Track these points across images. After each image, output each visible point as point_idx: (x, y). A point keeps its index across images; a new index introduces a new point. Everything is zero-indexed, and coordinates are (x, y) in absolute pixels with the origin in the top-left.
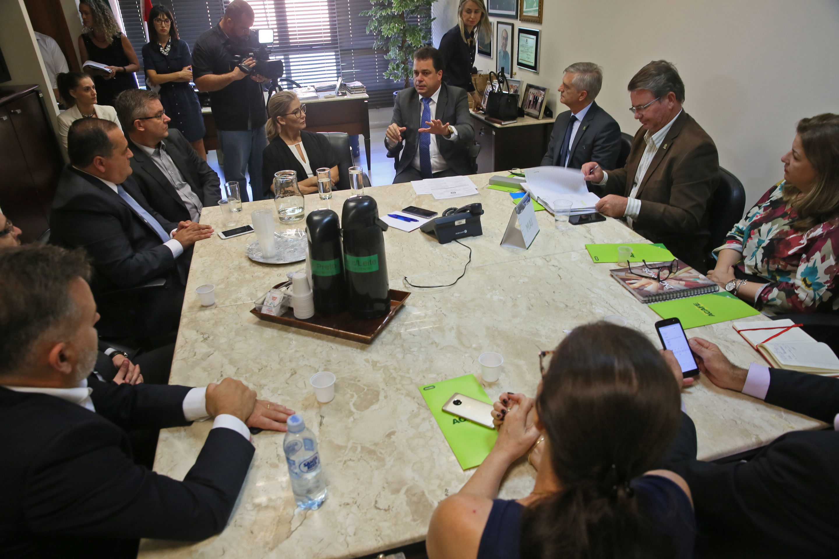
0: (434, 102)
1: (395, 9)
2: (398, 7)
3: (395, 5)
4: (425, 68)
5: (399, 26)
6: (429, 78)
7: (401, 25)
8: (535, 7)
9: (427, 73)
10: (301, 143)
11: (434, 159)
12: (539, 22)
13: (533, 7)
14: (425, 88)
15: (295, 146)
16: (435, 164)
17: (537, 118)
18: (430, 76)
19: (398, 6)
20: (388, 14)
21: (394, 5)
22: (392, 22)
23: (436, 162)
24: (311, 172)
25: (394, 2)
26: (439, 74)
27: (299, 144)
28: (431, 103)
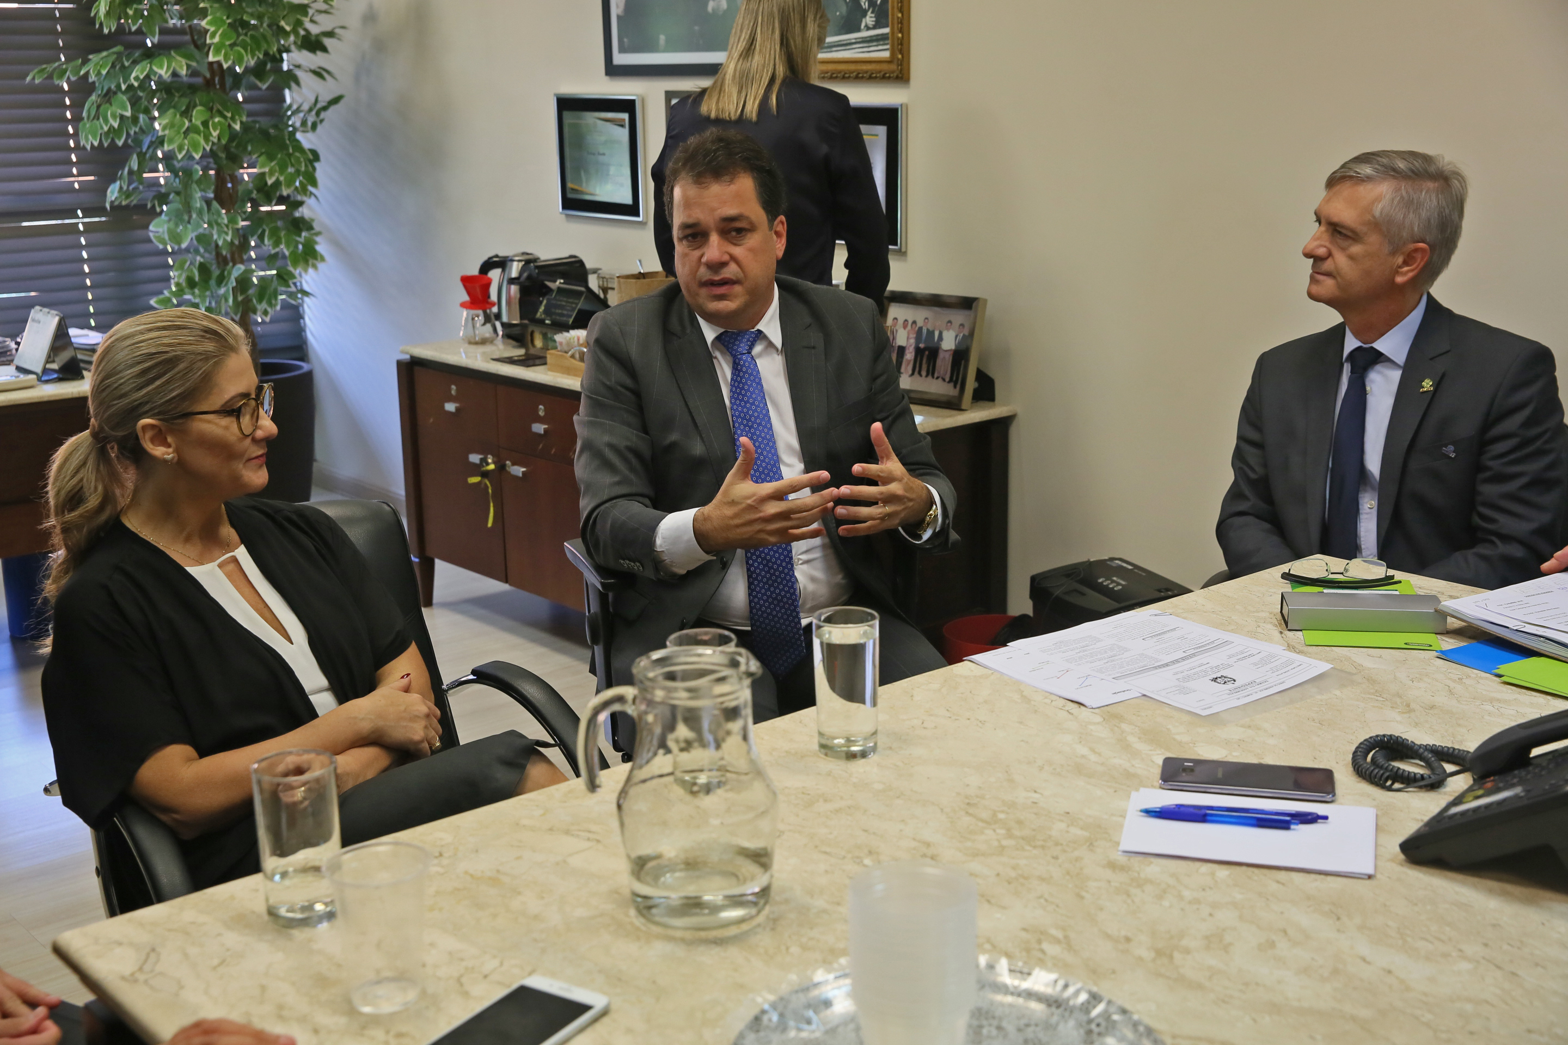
0: (771, 345)
1: (217, 51)
2: (232, 46)
3: (217, 39)
4: (731, 211)
5: (225, 117)
6: (751, 250)
7: (233, 118)
8: (868, 28)
9: (740, 231)
10: (242, 553)
11: (805, 567)
12: (897, 78)
13: (859, 30)
14: (738, 289)
15: (220, 566)
16: (811, 587)
17: (953, 405)
18: (753, 240)
19: (228, 43)
20: (175, 74)
21: (213, 36)
22: (195, 106)
23: (813, 579)
24: (323, 681)
25: (212, 29)
26: (778, 234)
27: (235, 560)
28: (758, 349)
